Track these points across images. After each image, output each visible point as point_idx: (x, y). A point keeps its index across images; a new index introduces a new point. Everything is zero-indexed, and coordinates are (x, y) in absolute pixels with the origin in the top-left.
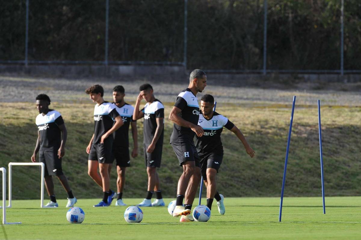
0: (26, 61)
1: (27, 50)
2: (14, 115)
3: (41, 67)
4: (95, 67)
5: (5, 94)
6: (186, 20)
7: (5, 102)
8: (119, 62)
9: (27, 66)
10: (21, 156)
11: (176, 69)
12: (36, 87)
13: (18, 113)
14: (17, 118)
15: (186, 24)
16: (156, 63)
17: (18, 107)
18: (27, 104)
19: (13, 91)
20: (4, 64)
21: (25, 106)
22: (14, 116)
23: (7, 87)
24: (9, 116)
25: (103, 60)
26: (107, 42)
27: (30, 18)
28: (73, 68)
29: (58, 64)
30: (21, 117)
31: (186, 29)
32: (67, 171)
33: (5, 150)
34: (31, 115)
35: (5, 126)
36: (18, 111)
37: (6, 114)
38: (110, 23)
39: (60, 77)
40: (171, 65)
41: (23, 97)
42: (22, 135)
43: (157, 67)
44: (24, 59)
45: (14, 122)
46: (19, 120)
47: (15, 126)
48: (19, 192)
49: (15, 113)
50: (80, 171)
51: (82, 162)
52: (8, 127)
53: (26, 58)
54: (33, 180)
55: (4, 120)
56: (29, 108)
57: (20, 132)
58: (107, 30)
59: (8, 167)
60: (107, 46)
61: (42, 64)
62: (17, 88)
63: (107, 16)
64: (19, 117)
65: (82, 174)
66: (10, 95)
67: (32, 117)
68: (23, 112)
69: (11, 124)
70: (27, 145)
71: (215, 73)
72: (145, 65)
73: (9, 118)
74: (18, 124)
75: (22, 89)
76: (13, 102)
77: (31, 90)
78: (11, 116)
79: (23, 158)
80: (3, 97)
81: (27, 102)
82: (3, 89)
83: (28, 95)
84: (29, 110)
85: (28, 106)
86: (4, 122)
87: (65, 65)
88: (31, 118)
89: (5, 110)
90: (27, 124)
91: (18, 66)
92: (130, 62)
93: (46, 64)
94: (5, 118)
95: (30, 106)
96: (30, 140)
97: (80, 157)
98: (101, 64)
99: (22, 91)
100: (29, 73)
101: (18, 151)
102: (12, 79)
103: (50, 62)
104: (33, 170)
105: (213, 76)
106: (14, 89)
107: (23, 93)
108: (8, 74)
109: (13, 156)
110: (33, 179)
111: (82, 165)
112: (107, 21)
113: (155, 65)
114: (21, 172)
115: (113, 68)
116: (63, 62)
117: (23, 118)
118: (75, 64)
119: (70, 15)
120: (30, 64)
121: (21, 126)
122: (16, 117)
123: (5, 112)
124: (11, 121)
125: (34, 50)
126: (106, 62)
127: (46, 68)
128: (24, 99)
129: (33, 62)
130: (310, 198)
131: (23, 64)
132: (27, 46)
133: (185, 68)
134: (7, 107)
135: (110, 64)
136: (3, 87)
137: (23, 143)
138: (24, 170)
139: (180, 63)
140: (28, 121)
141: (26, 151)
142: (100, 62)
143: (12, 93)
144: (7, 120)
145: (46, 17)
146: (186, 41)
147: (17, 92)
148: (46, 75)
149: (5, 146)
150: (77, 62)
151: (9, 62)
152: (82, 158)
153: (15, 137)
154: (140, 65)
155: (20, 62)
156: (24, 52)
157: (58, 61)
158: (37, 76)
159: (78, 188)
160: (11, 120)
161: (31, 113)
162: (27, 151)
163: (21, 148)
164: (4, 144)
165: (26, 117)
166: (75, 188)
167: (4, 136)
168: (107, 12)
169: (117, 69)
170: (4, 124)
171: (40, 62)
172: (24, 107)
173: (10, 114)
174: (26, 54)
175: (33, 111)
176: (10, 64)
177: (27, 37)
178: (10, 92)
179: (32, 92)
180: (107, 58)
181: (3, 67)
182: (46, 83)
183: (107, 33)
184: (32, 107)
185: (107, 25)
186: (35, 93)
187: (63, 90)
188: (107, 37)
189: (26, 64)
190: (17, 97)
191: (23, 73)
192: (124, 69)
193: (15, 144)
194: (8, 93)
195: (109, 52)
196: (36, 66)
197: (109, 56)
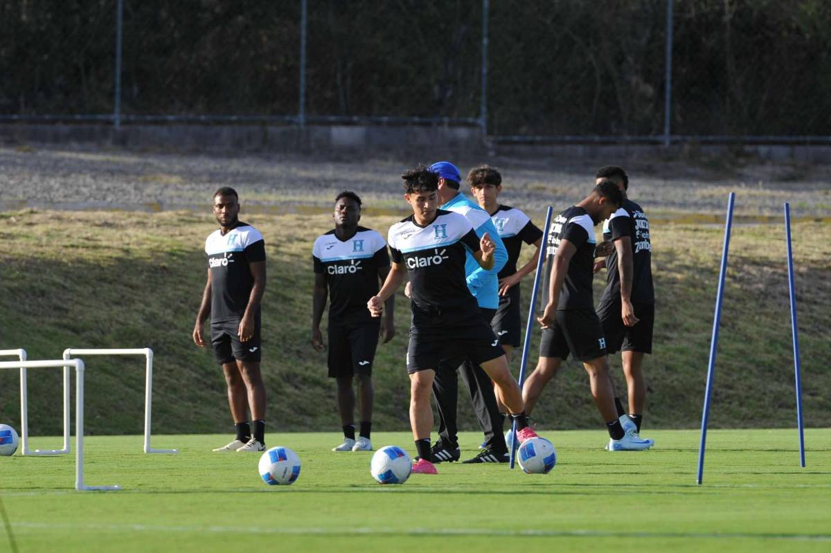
0: (117, 117)
1: (118, 90)
2: (87, 239)
3: (151, 128)
4: (275, 130)
5: (66, 192)
6: (485, 21)
7: (66, 209)
8: (332, 118)
9: (117, 127)
10: (103, 333)
11: (462, 133)
12: (138, 174)
13: (97, 235)
14: (95, 247)
15: (485, 31)
16: (416, 119)
17: (97, 222)
18: (117, 213)
19: (85, 186)
20: (66, 122)
21: (114, 218)
22: (87, 243)
23: (73, 175)
24: (74, 242)
25: (296, 112)
26: (303, 72)
27: (126, 15)
28: (226, 131)
29: (190, 122)
30: (104, 243)
31: (485, 41)
32: (209, 369)
33: (65, 321)
34: (127, 240)
35: (65, 265)
36: (97, 230)
37: (68, 236)
38: (311, 27)
39: (195, 152)
40: (451, 125)
41: (109, 199)
42: (106, 286)
43: (417, 129)
44: (112, 112)
45: (87, 255)
46: (101, 250)
47: (89, 264)
48: (98, 417)
49: (89, 235)
52: (74, 268)
53: (117, 110)
54: (131, 391)
55: (64, 251)
56: (123, 222)
57: (102, 279)
58: (303, 42)
60: (303, 80)
61: (155, 122)
62: (94, 177)
63: (304, 12)
64: (99, 243)
66: (77, 193)
67: (128, 244)
68: (109, 232)
69: (80, 261)
70: (116, 309)
71: (550, 143)
72: (389, 124)
73: (77, 247)
74: (97, 260)
75: (107, 181)
76: (85, 209)
77: (129, 182)
78: (81, 241)
79: (108, 338)
80: (61, 199)
81: (117, 209)
82: (63, 180)
83: (121, 193)
84: (123, 227)
85: (121, 219)
86: (65, 255)
87: (206, 124)
88: (126, 247)
89: (67, 229)
90: (118, 259)
91: (97, 127)
92: (355, 118)
93: (164, 123)
94: (66, 247)
95: (124, 219)
96: (123, 297)
98: (290, 123)
99: (106, 186)
100: (123, 143)
101: (97, 322)
102: (82, 156)
103: (171, 118)
104: (130, 366)
105: (548, 148)
106: (89, 180)
107: (108, 189)
108: (75, 145)
109: (84, 335)
110: (131, 386)
112: (304, 23)
113: (414, 124)
114: (103, 370)
115: (319, 131)
116: (203, 118)
117: (108, 247)
118: (230, 123)
119: (218, 10)
120: (125, 123)
121: (104, 264)
122: (91, 243)
123: (66, 233)
124: (81, 254)
125: (136, 90)
126: (301, 118)
127: (163, 131)
128: (111, 202)
129: (132, 117)
130: (769, 431)
131: (110, 123)
132: (118, 80)
133: (484, 131)
134: (70, 221)
135: (308, 123)
136: (64, 176)
137: (106, 304)
138: (110, 367)
139: (471, 120)
140: (121, 254)
141: (114, 323)
142: (287, 118)
143: (84, 190)
144: (71, 250)
145: (164, 14)
146: (485, 71)
147: (94, 187)
148: (164, 148)
149: (67, 311)
150: (234, 118)
151: (78, 117)
153: (91, 289)
154: (379, 124)
155: (100, 117)
156: (111, 95)
157: (191, 116)
158: (142, 152)
160: (80, 250)
161: (127, 235)
162: (117, 322)
163: (103, 314)
164: (65, 306)
165: (115, 244)
167: (64, 287)
169: (328, 136)
170: (65, 260)
171: (149, 118)
172: (111, 221)
173: (79, 238)
174: (118, 100)
175: (130, 231)
176: (80, 122)
177: (119, 61)
178: (79, 186)
179: (130, 188)
180: (302, 109)
181: (63, 129)
182: (164, 165)
183: (303, 51)
184: (129, 220)
185: (304, 33)
186: (136, 188)
187: (202, 182)
188: (303, 61)
189: (118, 122)
190: (95, 199)
191: (109, 143)
192: (342, 134)
193: (90, 306)
194: (75, 188)
195: (307, 96)
196: (141, 128)
197: (307, 104)
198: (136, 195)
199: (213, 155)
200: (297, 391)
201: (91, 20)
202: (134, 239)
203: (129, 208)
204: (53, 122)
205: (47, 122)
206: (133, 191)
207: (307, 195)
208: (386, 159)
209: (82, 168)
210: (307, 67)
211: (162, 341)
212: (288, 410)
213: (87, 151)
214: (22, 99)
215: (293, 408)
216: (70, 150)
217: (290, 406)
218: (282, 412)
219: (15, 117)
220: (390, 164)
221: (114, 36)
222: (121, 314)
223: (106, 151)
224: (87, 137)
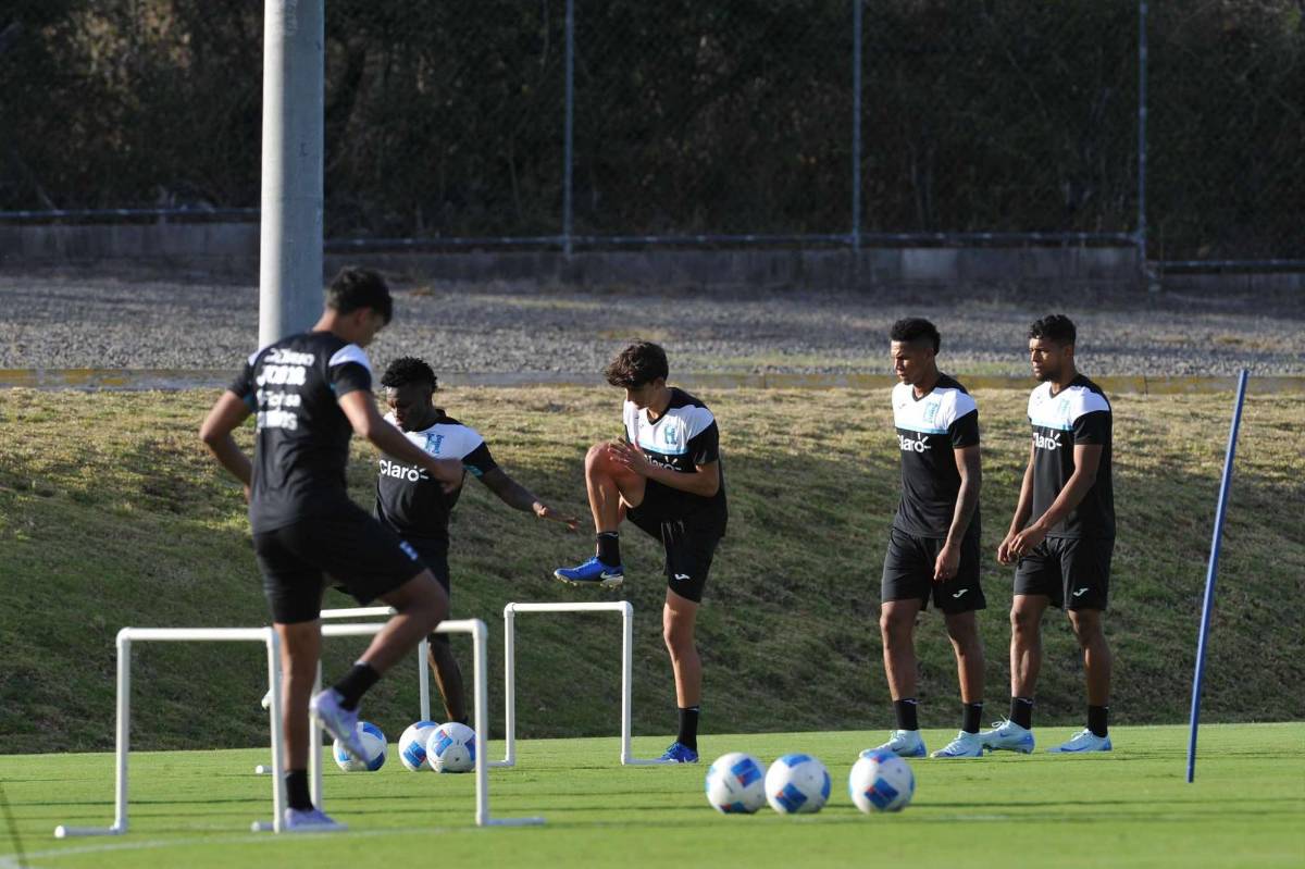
0: (566, 239)
1: (568, 196)
2: (522, 430)
3: (621, 256)
4: (813, 257)
5: (489, 358)
6: (1143, 81)
7: (488, 385)
8: (904, 236)
9: (568, 254)
11: (1109, 256)
12: (600, 329)
14: (534, 444)
15: (1143, 96)
16: (1036, 236)
17: (537, 404)
18: (567, 390)
19: (517, 348)
20: (487, 249)
21: (562, 397)
22: (522, 437)
23: (500, 331)
24: (502, 435)
25: (846, 228)
26: (857, 165)
27: (579, 82)
28: (737, 257)
29: (681, 245)
30: (548, 437)
31: (1143, 111)
32: (715, 632)
33: (489, 560)
34: (583, 432)
36: (537, 416)
37: (492, 426)
39: (691, 293)
40: (1091, 244)
41: (555, 368)
43: (1036, 250)
44: (559, 231)
45: (522, 455)
46: (543, 448)
47: (526, 470)
49: (525, 424)
50: (762, 630)
51: (768, 600)
53: (567, 227)
54: (593, 667)
56: (577, 404)
58: (857, 117)
59: (504, 620)
60: (857, 177)
61: (626, 247)
62: (533, 336)
63: (858, 72)
64: (540, 437)
65: (768, 643)
66: (506, 359)
67: (586, 438)
68: (555, 419)
71: (1248, 270)
72: (993, 243)
73: (506, 443)
74: (538, 464)
75: (552, 339)
76: (518, 385)
77: (586, 341)
78: (512, 433)
80: (481, 369)
81: (568, 383)
82: (484, 340)
83: (573, 359)
84: (577, 411)
85: (574, 399)
87: (705, 247)
89: (490, 415)
90: (569, 462)
91: (536, 255)
92: (940, 236)
93: (639, 247)
95: (579, 399)
97: (760, 578)
98: (837, 245)
99: (550, 347)
100: (577, 279)
101: (538, 560)
102: (513, 301)
103: (651, 239)
104: (592, 629)
105: (1244, 278)
106: (524, 339)
107: (555, 353)
108: (501, 284)
109: (518, 580)
110: (591, 660)
111: (770, 611)
112: (858, 86)
113: (1033, 242)
114: (549, 636)
115: (883, 256)
116: (701, 238)
117: (555, 443)
118: (743, 245)
119: (721, 70)
120: (578, 248)
121: (548, 470)
122: (528, 437)
123: (488, 422)
124: (513, 454)
125: (596, 195)
126: (855, 235)
127: (641, 259)
128: (558, 373)
129: (591, 239)
131: (556, 248)
132: (568, 182)
133: (1143, 254)
134: (495, 403)
135: (866, 244)
136: (486, 333)
138: (559, 632)
139: (1122, 235)
142: (833, 237)
143: (517, 354)
145: (638, 77)
146: (1143, 157)
147: (532, 349)
148: (641, 287)
149: (491, 543)
150: (750, 238)
151: (506, 240)
152: (767, 584)
154: (977, 243)
156: (559, 203)
157: (683, 236)
158: (608, 293)
159: (756, 693)
160: (511, 449)
161: (584, 424)
164: (488, 536)
165: (566, 438)
166: (744, 691)
167: (487, 507)
168: (858, 56)
169: (899, 263)
171: (617, 240)
172: (558, 402)
173: (509, 429)
174: (568, 212)
175: (589, 418)
176: (508, 248)
177: (568, 150)
178: (508, 348)
179: (588, 349)
180: (857, 222)
181: (485, 259)
182: (640, 313)
183: (857, 132)
184: (587, 401)
185: (857, 102)
186: (596, 351)
187: (699, 338)
188: (857, 147)
189: (568, 247)
190: (534, 368)
191: (555, 282)
192: (920, 261)
193: (528, 536)
194: (502, 351)
195: (864, 203)
196: (605, 255)
197: (863, 214)
198: (598, 361)
199: (717, 297)
200: (853, 665)
201: (525, 88)
202: (596, 430)
203: (585, 380)
204: (468, 248)
205: (459, 249)
206: (592, 355)
207: (866, 356)
208: (989, 301)
209: (513, 318)
210: (863, 157)
211: (641, 588)
212: (839, 695)
213: (520, 293)
214: (418, 213)
215: (847, 692)
216: (496, 292)
217: (843, 688)
218: (831, 698)
219: (408, 241)
220: (995, 305)
221: (562, 111)
222: (576, 548)
223: (551, 292)
224: (520, 271)
